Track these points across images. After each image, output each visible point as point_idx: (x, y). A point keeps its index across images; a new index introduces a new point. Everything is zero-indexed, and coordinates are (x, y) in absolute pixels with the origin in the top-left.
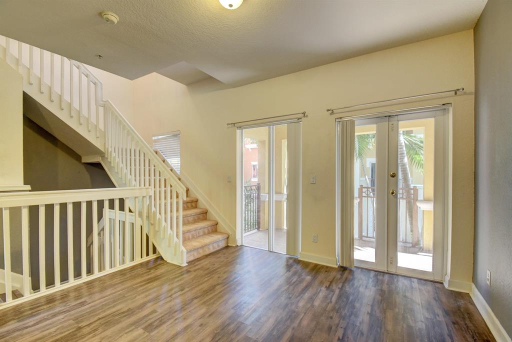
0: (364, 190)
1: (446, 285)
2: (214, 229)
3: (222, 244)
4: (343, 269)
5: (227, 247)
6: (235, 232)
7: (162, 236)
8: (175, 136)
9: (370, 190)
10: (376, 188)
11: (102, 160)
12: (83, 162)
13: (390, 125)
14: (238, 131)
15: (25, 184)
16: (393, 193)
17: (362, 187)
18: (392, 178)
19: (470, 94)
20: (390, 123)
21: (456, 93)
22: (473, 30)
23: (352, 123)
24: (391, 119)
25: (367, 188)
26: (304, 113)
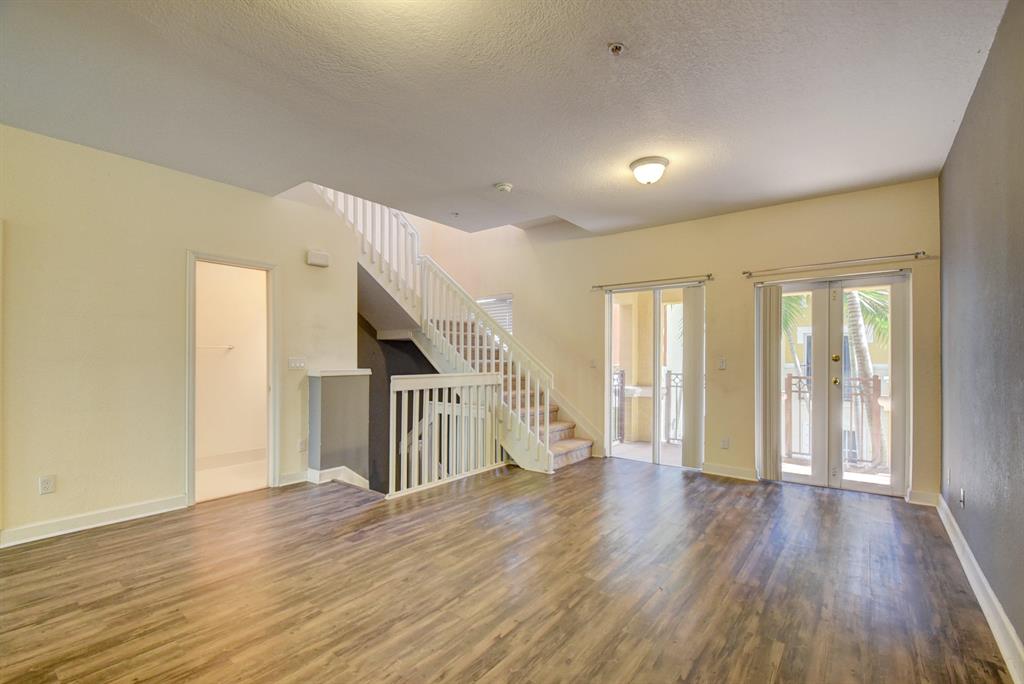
0: (794, 381)
1: (907, 500)
2: (571, 433)
3: (585, 454)
4: (765, 483)
5: (591, 458)
6: (602, 437)
7: (517, 436)
8: (504, 300)
9: (804, 381)
10: (812, 378)
11: (415, 336)
12: (379, 338)
13: (832, 292)
14: (607, 296)
15: (359, 367)
16: (836, 382)
17: (790, 377)
18: (833, 362)
19: (934, 258)
20: (832, 290)
21: (916, 257)
22: (937, 179)
23: (779, 291)
24: (832, 284)
25: (800, 378)
26: (709, 276)
